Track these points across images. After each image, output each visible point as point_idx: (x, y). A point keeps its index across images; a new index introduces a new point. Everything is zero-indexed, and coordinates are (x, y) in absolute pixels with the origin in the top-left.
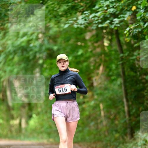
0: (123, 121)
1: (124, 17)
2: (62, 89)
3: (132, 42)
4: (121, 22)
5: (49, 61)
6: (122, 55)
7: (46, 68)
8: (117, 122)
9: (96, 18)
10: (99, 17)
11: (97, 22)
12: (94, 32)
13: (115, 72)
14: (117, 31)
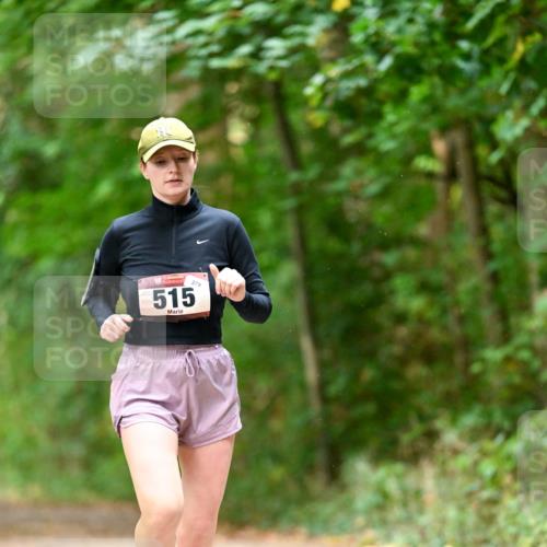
0: (297, 421)
1: (303, 35)
2: (174, 293)
3: (335, 128)
4: (292, 51)
5: (25, 199)
6: (294, 176)
7: (16, 226)
8: (276, 425)
9: (202, 39)
10: (211, 34)
11: (204, 52)
12: (194, 93)
13: (273, 239)
14: (278, 85)
